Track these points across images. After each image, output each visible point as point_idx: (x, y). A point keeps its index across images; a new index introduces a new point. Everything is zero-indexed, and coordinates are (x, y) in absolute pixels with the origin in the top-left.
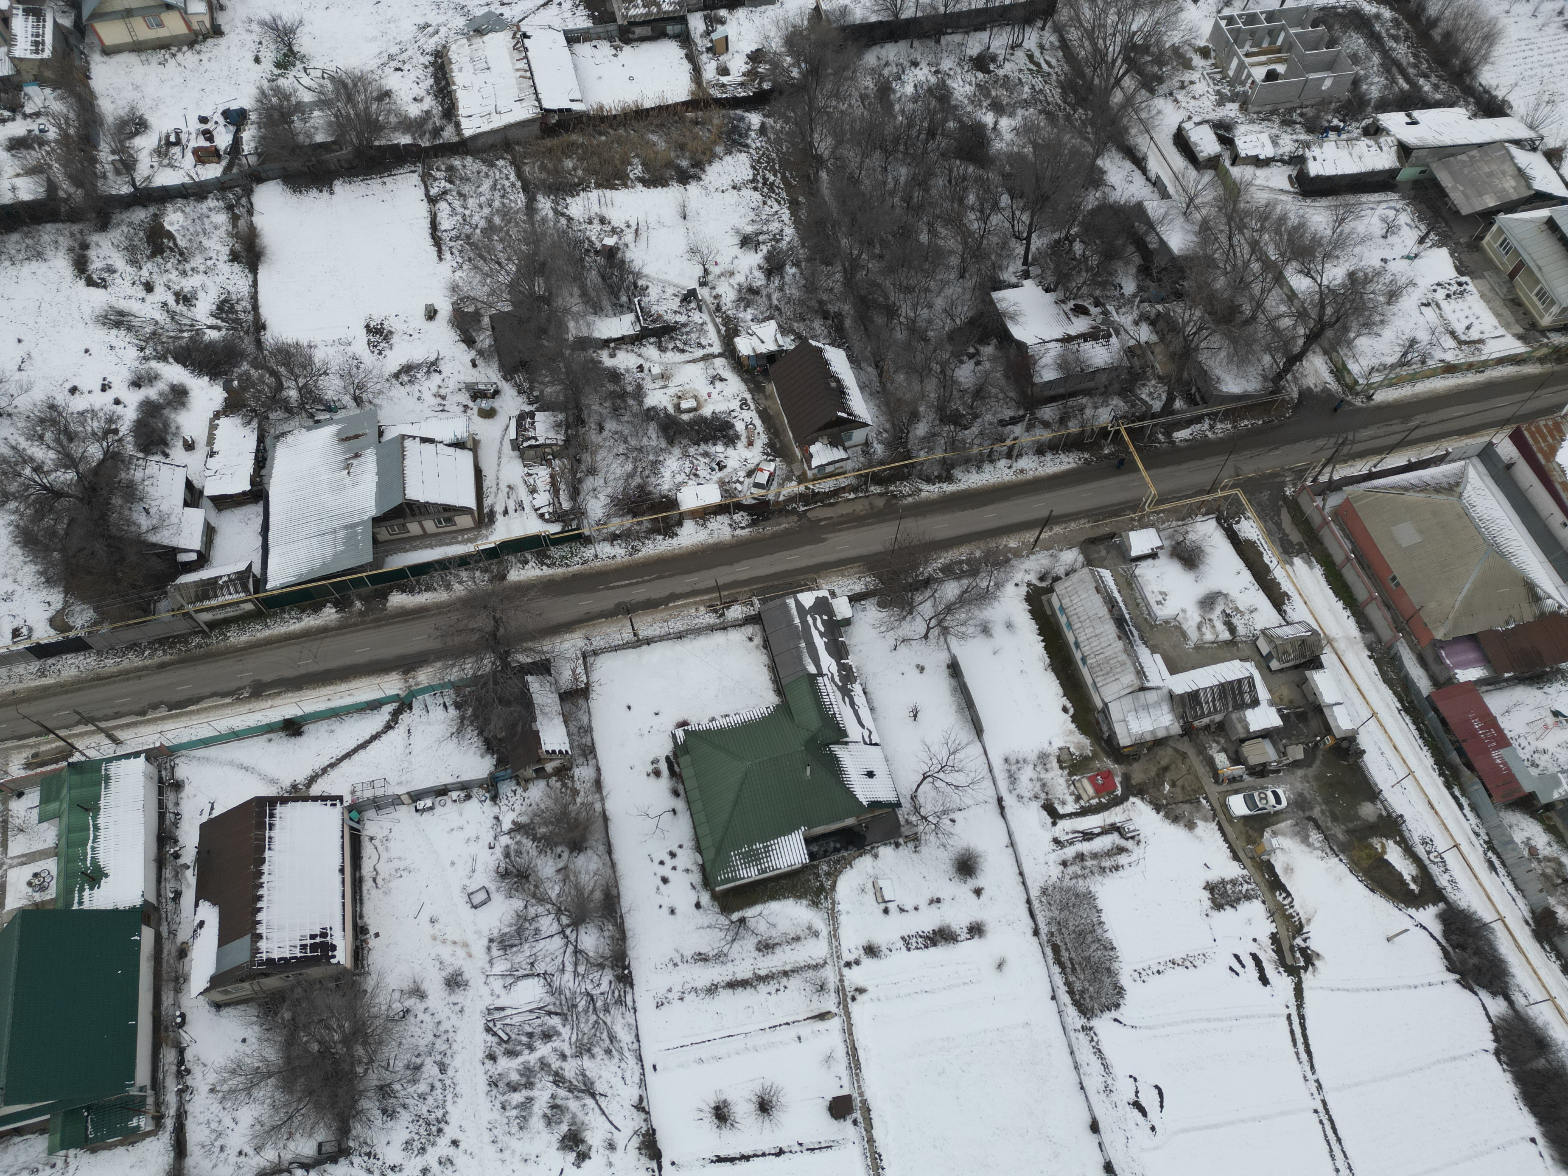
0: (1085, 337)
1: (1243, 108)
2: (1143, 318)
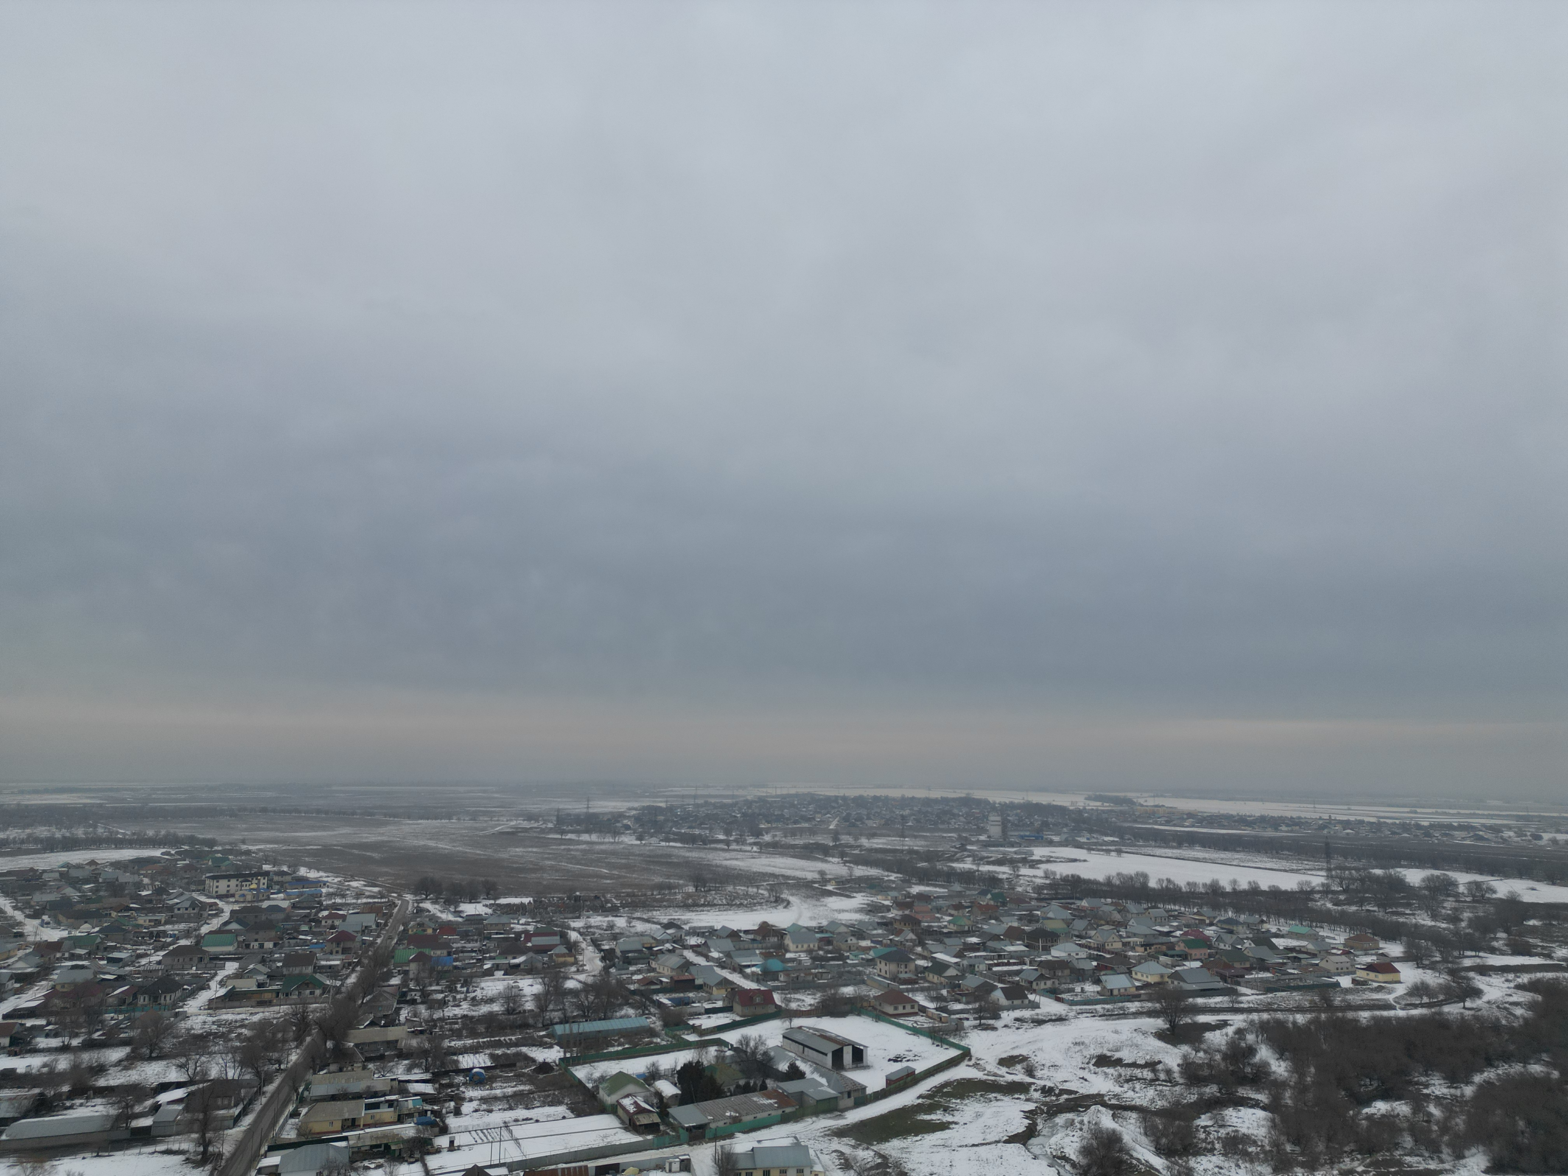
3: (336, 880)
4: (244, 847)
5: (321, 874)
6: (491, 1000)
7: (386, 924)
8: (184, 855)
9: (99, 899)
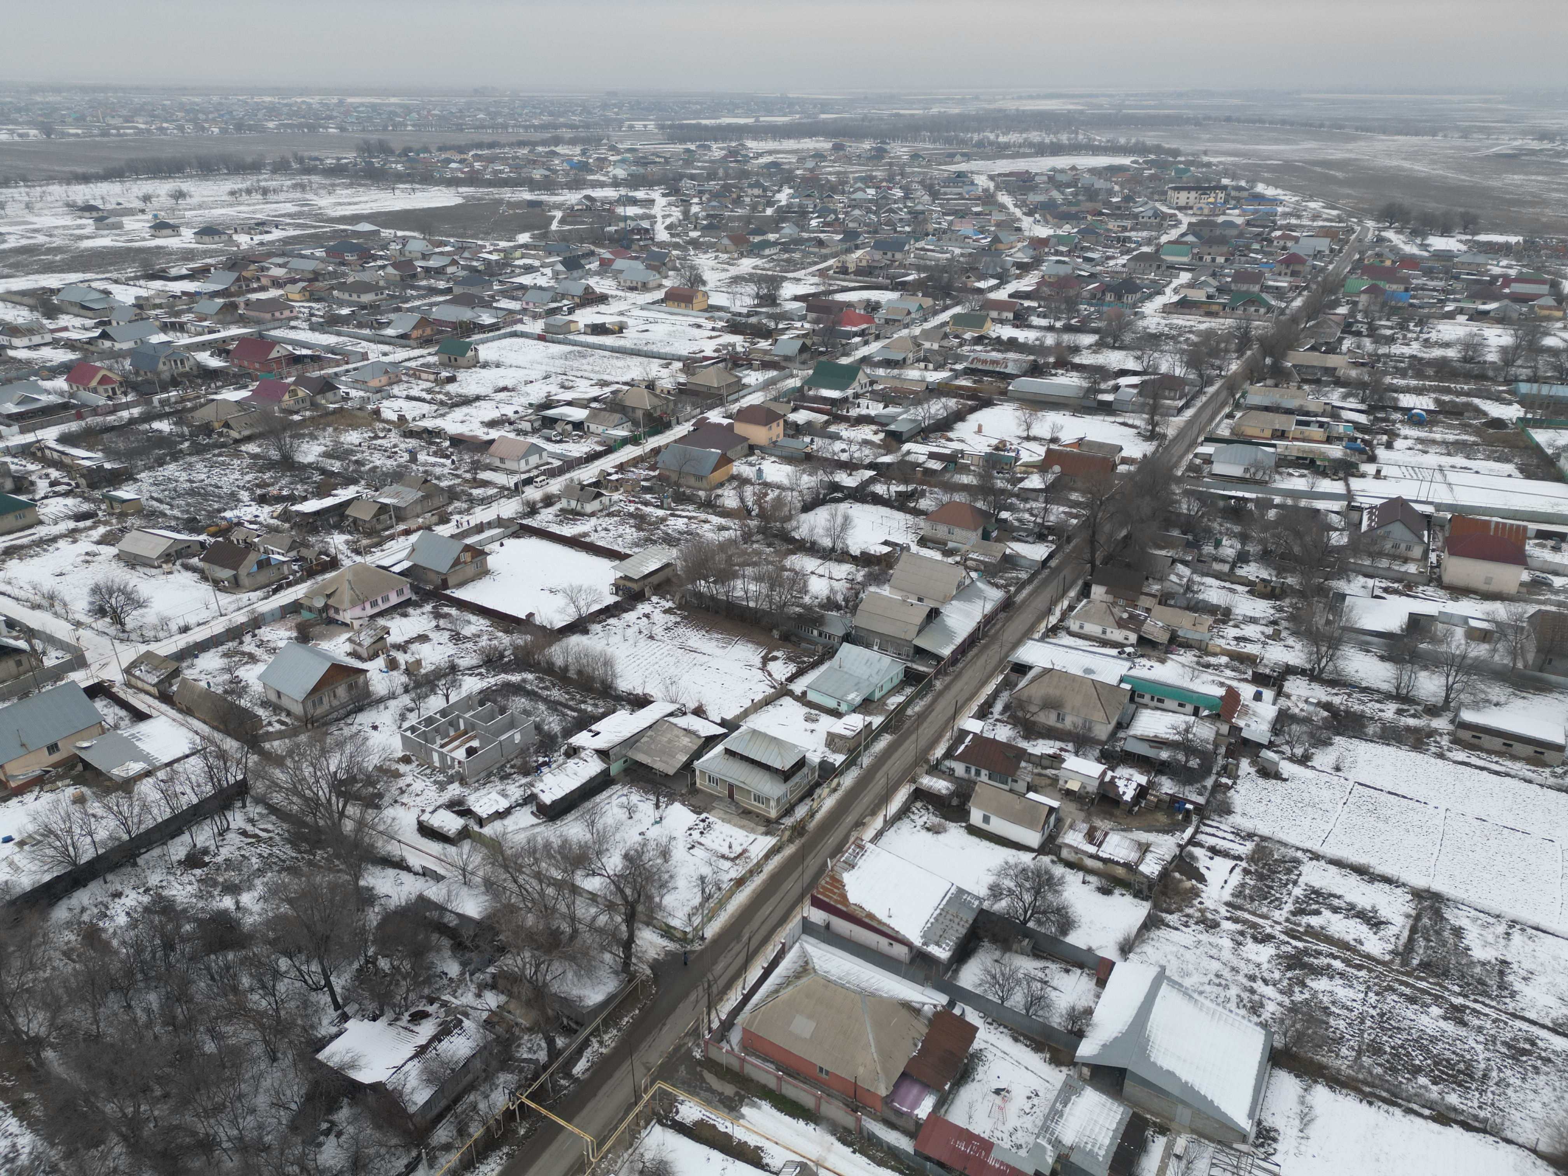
0: (437, 1038)
1: (463, 782)
2: (482, 987)
3: (1294, 199)
4: (1206, 159)
5: (1279, 191)
6: (1447, 345)
7: (1340, 251)
8: (1151, 164)
9: (1077, 203)
